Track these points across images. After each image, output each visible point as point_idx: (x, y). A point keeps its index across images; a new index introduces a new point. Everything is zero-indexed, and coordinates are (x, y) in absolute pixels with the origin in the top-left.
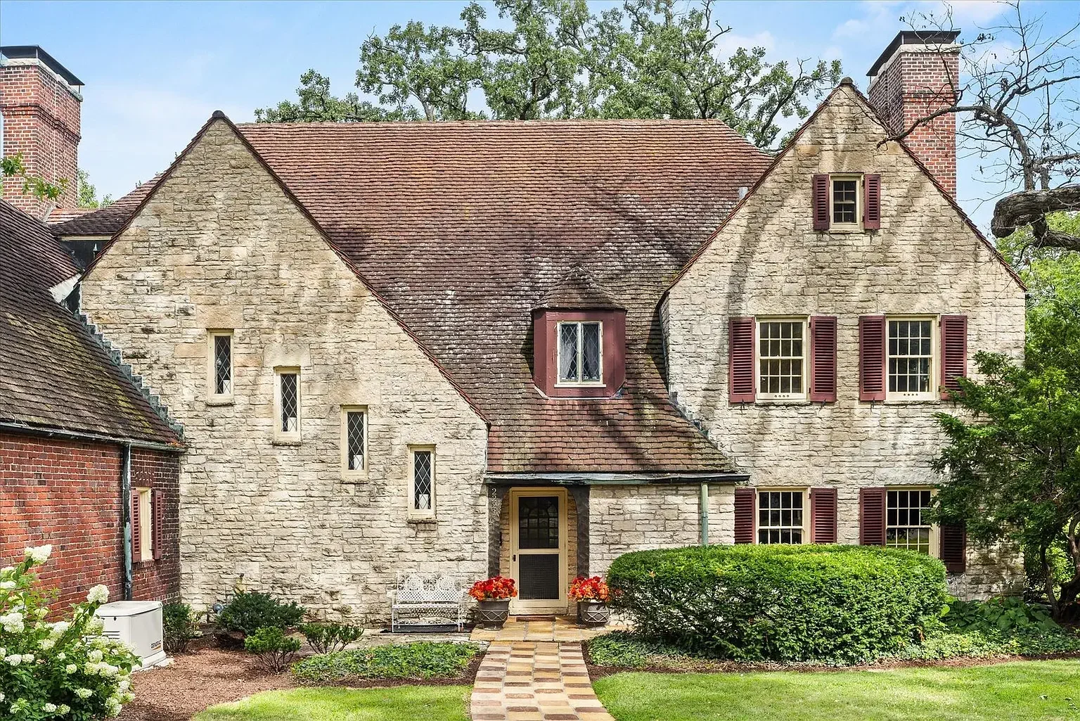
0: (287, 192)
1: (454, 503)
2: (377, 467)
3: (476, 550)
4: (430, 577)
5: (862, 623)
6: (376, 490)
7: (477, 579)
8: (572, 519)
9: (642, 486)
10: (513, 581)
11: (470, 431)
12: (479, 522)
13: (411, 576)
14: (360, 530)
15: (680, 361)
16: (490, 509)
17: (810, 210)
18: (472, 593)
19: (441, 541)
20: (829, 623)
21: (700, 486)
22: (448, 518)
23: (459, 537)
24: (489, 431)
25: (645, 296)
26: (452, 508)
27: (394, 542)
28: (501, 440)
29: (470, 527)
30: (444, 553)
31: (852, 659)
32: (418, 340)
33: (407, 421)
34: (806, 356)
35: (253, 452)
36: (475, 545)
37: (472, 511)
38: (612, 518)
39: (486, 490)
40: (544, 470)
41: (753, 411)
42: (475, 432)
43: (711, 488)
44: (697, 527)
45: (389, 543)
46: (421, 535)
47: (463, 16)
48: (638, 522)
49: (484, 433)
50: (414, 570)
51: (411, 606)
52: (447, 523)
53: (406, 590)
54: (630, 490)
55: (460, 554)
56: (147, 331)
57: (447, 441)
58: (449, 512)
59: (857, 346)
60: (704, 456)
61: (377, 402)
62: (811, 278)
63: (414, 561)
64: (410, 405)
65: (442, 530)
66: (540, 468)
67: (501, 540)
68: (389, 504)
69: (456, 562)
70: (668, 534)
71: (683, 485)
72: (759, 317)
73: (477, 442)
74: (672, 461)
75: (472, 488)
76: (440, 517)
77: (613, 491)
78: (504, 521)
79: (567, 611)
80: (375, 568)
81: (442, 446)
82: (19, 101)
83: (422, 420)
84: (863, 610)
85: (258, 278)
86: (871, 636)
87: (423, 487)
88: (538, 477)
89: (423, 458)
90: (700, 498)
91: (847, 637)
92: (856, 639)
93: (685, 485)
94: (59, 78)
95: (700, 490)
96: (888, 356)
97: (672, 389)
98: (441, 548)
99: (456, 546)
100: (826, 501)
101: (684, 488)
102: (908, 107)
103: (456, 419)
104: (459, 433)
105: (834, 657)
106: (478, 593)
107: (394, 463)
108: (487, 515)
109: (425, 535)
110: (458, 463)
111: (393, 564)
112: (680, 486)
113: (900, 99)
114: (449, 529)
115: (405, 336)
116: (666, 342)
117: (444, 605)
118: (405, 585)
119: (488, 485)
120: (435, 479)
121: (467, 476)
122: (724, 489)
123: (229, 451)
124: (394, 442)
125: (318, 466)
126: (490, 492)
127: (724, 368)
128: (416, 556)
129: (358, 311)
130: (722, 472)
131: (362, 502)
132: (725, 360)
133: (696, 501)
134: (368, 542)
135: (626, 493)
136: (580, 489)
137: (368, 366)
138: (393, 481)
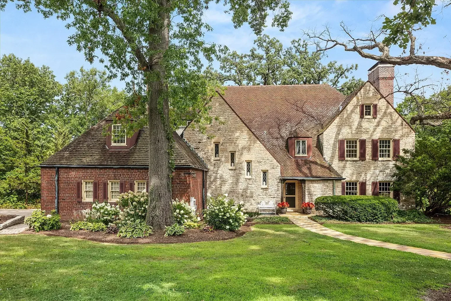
0: (233, 110)
2: (253, 175)
3: (278, 195)
4: (267, 202)
5: (380, 214)
6: (254, 181)
7: (278, 202)
8: (299, 188)
9: (319, 180)
11: (276, 167)
12: (278, 188)
15: (326, 150)
16: (281, 185)
17: (359, 113)
18: (277, 205)
19: (269, 193)
20: (372, 213)
22: (271, 187)
23: (274, 192)
24: (281, 167)
25: (315, 133)
26: (272, 185)
27: (258, 193)
28: (284, 169)
29: (276, 190)
31: (377, 222)
32: (264, 145)
33: (261, 164)
34: (358, 149)
35: (224, 171)
37: (277, 186)
38: (311, 188)
39: (280, 181)
40: (295, 176)
41: (344, 162)
42: (278, 167)
43: (336, 181)
44: (332, 191)
46: (265, 191)
47: (251, 51)
48: (318, 189)
50: (263, 200)
53: (261, 205)
55: (274, 196)
56: (199, 143)
57: (271, 169)
59: (371, 146)
60: (334, 173)
61: (254, 160)
62: (359, 130)
64: (262, 161)
65: (270, 190)
66: (293, 176)
68: (257, 184)
69: (273, 198)
70: (325, 192)
72: (346, 139)
73: (278, 169)
75: (277, 181)
76: (269, 187)
77: (311, 182)
80: (253, 199)
81: (269, 170)
83: (265, 164)
84: (380, 211)
85: (226, 130)
86: (382, 217)
87: (265, 180)
88: (293, 178)
89: (265, 173)
90: (333, 184)
91: (377, 217)
92: (379, 217)
93: (330, 181)
95: (333, 182)
96: (379, 149)
97: (324, 157)
98: (269, 195)
99: (273, 194)
100: (363, 185)
102: (380, 81)
103: (273, 164)
104: (274, 167)
105: (373, 221)
106: (279, 205)
107: (258, 174)
108: (280, 187)
110: (274, 174)
111: (258, 198)
112: (328, 181)
113: (378, 79)
115: (261, 144)
116: (322, 145)
117: (270, 209)
118: (261, 203)
119: (281, 180)
120: (268, 178)
121: (276, 178)
122: (339, 182)
123: (219, 171)
124: (258, 169)
125: (240, 175)
126: (281, 181)
127: (337, 151)
128: (263, 197)
129: (250, 138)
130: (339, 177)
131: (250, 184)
132: (337, 149)
133: (332, 184)
134: (252, 193)
135: (314, 182)
136: (303, 181)
137: (252, 151)
138: (258, 179)
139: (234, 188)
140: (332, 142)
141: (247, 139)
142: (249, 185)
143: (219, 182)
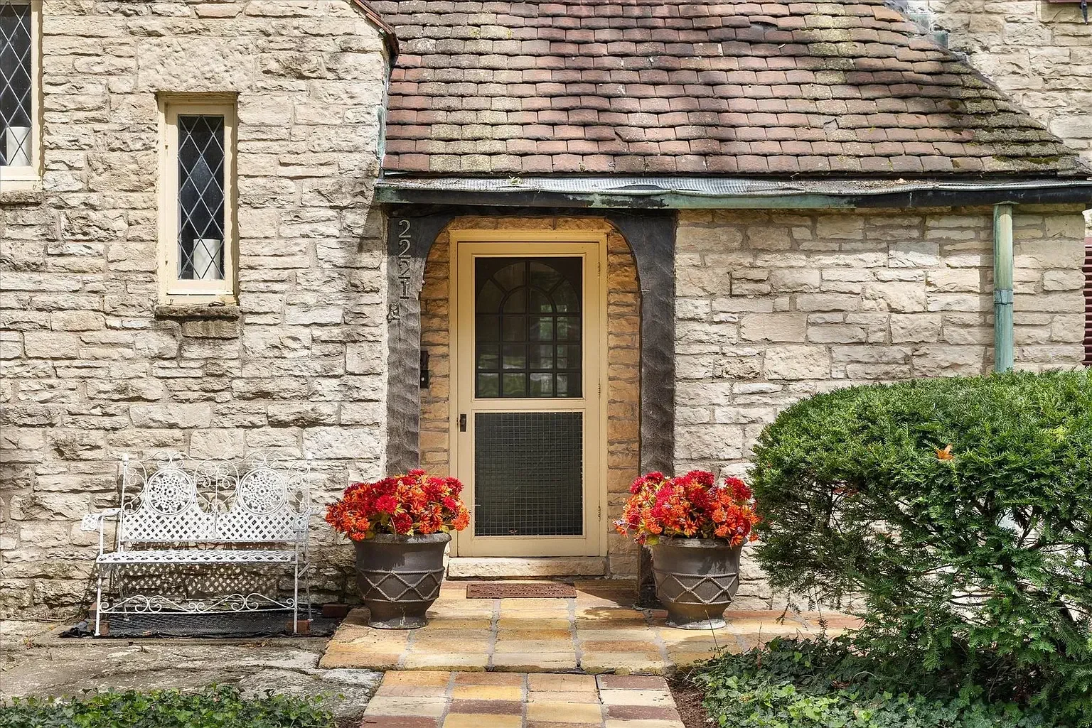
1: (287, 261)
2: (67, 156)
3: (351, 396)
4: (218, 472)
6: (64, 222)
7: (354, 478)
8: (620, 316)
9: (826, 214)
10: (456, 485)
11: (334, 57)
12: (360, 315)
13: (164, 469)
14: (15, 336)
16: (391, 281)
18: (336, 515)
19: (249, 371)
21: (989, 216)
22: (273, 302)
23: (304, 359)
24: (393, 66)
26: (285, 274)
27: (116, 373)
28: (427, 88)
29: (336, 331)
30: (260, 405)
33: (155, 24)
36: (351, 380)
37: (340, 284)
38: (737, 305)
39: (380, 222)
40: (549, 169)
42: (350, 59)
43: (1023, 222)
44: (977, 335)
45: (101, 373)
46: (195, 351)
48: (813, 317)
49: (375, 62)
50: (170, 453)
51: (161, 556)
52: (269, 319)
53: (147, 509)
54: (789, 228)
55: (306, 406)
57: (271, 82)
58: (276, 287)
60: (997, 134)
63: (172, 426)
65: (256, 338)
66: (531, 164)
67: (425, 373)
68: (101, 262)
69: (295, 429)
71: (941, 214)
73: (357, 89)
74: (910, 147)
75: (341, 219)
76: (248, 302)
77: (743, 228)
78: (436, 322)
79: (606, 567)
80: (59, 449)
81: (257, 99)
83: (197, 24)
87: (201, 216)
88: (530, 186)
90: (990, 251)
93: (949, 214)
95: (991, 228)
98: (252, 388)
99: (293, 385)
101: (945, 222)
103: (295, 22)
104: (306, 61)
106: (352, 519)
107: (116, 144)
108: (383, 297)
109: (207, 352)
110: (302, 146)
111: (111, 435)
112: (933, 215)
114: (274, 335)
118: (146, 496)
119: (389, 209)
120: (236, 193)
121: (327, 184)
122: (1053, 225)
124: (119, 84)
126: (393, 229)
128: (179, 414)
131: (21, 256)
133: (976, 260)
135: (777, 237)
136: (649, 226)
138: (115, 197)
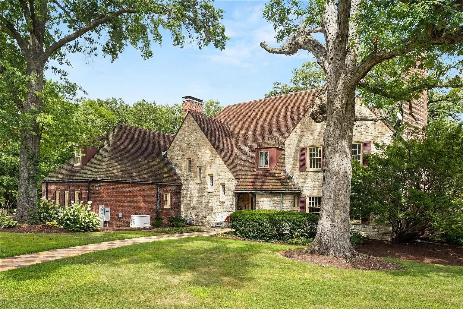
1: (228, 197)
6: (214, 194)
11: (232, 180)
12: (233, 202)
15: (288, 160)
16: (235, 199)
19: (225, 207)
22: (227, 201)
23: (229, 206)
26: (228, 199)
27: (217, 206)
29: (231, 203)
30: (226, 210)
33: (220, 178)
34: (321, 157)
35: (193, 185)
37: (232, 200)
38: (261, 202)
39: (234, 194)
41: (305, 173)
46: (222, 205)
48: (267, 204)
49: (235, 180)
50: (220, 213)
53: (219, 218)
54: (265, 195)
56: (177, 160)
57: (228, 182)
61: (215, 174)
64: (220, 174)
65: (226, 204)
66: (245, 189)
68: (216, 197)
70: (273, 207)
72: (309, 146)
73: (233, 183)
75: (232, 194)
77: (261, 195)
81: (227, 184)
82: (186, 108)
83: (223, 178)
85: (195, 147)
89: (224, 186)
90: (282, 198)
94: (195, 101)
97: (285, 168)
99: (228, 208)
103: (229, 177)
104: (230, 180)
107: (217, 188)
108: (235, 201)
110: (229, 188)
114: (227, 204)
120: (225, 192)
121: (231, 191)
123: (189, 185)
124: (217, 183)
125: (204, 188)
127: (298, 161)
128: (221, 210)
129: (212, 153)
130: (286, 191)
131: (211, 197)
132: (299, 159)
134: (212, 206)
136: (254, 195)
137: (213, 165)
138: (217, 192)
139: (200, 201)
140: (293, 151)
141: (210, 154)
142: (210, 199)
143: (189, 196)
